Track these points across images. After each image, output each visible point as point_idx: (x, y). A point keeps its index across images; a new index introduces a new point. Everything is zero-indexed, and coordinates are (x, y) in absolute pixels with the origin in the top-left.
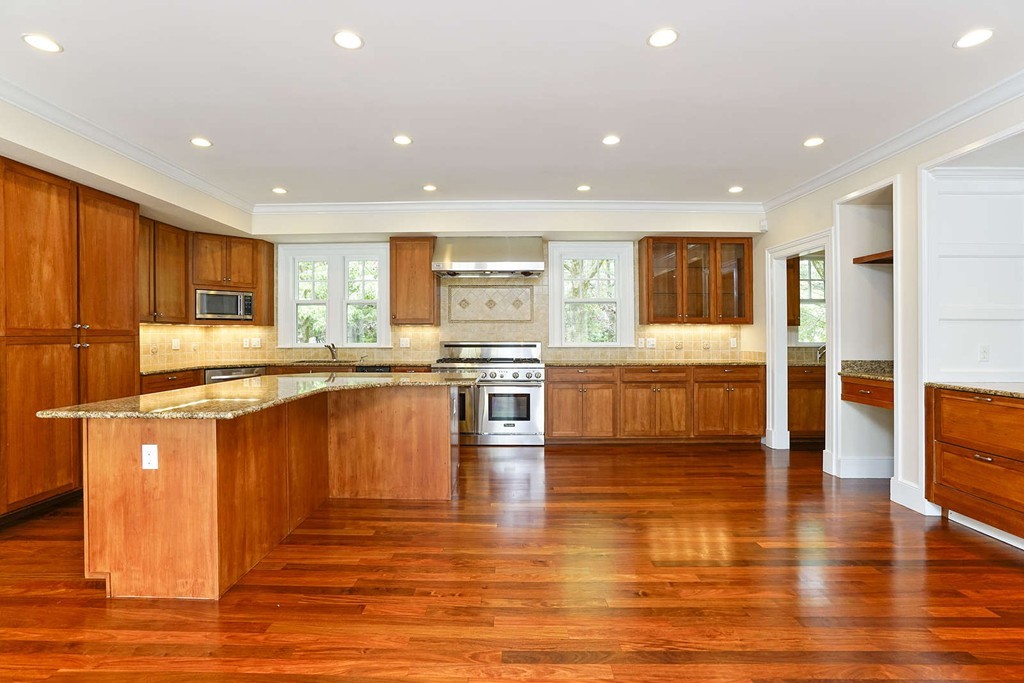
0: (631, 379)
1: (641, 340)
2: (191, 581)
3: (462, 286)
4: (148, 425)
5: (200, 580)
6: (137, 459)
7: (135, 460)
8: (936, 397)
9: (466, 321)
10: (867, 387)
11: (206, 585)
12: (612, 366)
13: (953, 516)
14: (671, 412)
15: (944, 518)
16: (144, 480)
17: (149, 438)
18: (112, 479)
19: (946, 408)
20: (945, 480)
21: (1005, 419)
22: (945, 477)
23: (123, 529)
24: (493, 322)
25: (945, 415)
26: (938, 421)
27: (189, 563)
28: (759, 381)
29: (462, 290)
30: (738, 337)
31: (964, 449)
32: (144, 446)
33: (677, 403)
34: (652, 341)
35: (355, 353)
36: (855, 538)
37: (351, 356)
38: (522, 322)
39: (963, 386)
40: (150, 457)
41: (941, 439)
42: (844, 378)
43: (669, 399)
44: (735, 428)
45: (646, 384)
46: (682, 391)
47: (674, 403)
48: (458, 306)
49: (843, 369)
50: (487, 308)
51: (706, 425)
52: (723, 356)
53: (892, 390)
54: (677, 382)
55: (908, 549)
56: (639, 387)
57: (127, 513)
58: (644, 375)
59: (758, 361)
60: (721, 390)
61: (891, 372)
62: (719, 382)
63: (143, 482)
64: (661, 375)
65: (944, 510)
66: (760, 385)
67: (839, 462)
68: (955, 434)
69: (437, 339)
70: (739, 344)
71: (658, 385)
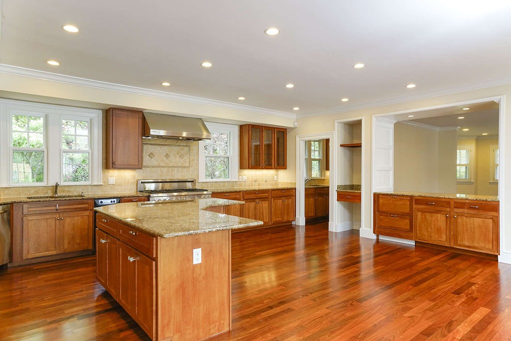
0: (248, 198)
1: (241, 177)
2: (217, 324)
3: (151, 144)
4: (196, 237)
5: (222, 322)
6: (190, 258)
7: (189, 260)
8: (377, 197)
9: (153, 167)
10: (349, 195)
11: (225, 323)
12: (240, 192)
13: (382, 238)
14: (263, 213)
15: (378, 239)
16: (193, 271)
17: (196, 245)
18: (175, 276)
19: (381, 201)
20: (380, 226)
21: (400, 202)
22: (380, 224)
23: (181, 304)
24: (169, 167)
25: (380, 203)
26: (378, 205)
27: (216, 314)
28: (293, 196)
29: (150, 146)
30: (277, 175)
31: (387, 214)
32: (194, 250)
33: (265, 207)
34: (245, 178)
35: (72, 189)
36: (344, 255)
37: (68, 191)
38: (184, 167)
39: (387, 193)
40: (197, 256)
41: (379, 211)
42: (338, 192)
43: (262, 206)
44: (286, 218)
45: (253, 200)
46: (267, 202)
47: (264, 208)
48: (148, 157)
49: (338, 189)
50: (165, 159)
51: (276, 218)
52: (272, 185)
53: (360, 196)
54: (265, 198)
55: (366, 253)
56: (250, 202)
57: (183, 294)
58: (253, 195)
59: (293, 186)
60: (281, 201)
61: (360, 189)
62: (280, 197)
63: (193, 273)
64: (260, 195)
65: (378, 236)
66: (294, 197)
67: (336, 226)
68: (384, 209)
69: (134, 178)
70: (278, 178)
71: (259, 200)
